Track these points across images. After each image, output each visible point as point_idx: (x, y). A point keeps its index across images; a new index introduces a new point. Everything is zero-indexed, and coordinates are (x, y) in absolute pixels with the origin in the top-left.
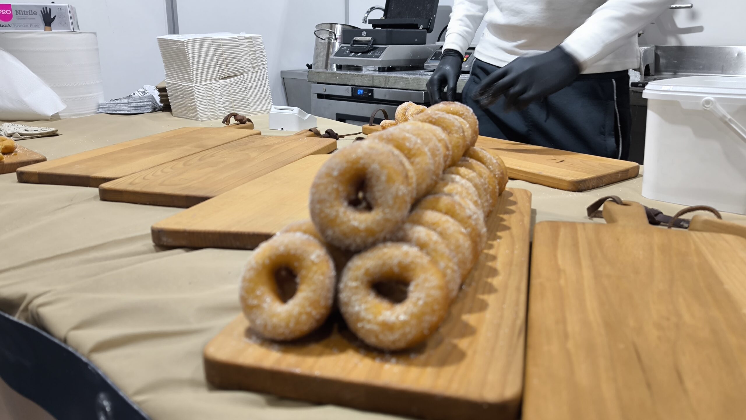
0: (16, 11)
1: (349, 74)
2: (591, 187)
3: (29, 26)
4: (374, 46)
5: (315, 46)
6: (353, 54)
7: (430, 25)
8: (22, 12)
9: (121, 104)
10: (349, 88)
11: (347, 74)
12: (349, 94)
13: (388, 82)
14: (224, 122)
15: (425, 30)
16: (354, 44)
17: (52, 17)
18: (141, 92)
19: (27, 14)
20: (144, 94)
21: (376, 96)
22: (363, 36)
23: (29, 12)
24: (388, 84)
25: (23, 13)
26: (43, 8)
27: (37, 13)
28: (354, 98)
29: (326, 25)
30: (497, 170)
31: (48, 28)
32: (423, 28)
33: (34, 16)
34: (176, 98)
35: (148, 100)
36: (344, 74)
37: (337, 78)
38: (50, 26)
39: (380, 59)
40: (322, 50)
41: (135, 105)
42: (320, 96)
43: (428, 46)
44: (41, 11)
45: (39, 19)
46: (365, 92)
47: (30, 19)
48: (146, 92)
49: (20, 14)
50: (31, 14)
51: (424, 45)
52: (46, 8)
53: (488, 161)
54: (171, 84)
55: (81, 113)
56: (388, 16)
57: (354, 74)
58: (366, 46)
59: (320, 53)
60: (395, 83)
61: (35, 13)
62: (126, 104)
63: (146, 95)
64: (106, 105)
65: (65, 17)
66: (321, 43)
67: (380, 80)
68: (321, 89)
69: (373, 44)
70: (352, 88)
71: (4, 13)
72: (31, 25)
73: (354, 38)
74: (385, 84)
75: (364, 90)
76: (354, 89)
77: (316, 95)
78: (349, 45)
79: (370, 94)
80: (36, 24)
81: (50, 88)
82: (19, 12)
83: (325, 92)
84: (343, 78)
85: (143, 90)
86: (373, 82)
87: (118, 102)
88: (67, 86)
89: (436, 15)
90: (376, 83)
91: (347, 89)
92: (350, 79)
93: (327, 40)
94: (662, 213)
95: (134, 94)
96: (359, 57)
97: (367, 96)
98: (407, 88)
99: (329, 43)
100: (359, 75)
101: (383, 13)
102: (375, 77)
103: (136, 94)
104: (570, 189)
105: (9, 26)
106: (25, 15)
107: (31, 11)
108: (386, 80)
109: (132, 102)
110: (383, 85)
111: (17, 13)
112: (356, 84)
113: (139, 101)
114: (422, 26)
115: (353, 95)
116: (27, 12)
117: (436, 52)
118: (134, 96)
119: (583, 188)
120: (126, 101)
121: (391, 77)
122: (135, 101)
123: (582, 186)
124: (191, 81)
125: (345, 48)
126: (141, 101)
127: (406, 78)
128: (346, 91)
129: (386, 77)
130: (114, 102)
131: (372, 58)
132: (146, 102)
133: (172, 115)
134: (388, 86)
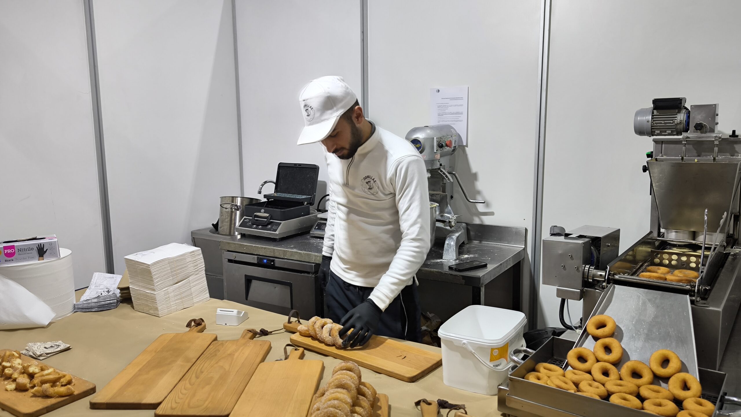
0: (18, 249)
1: (254, 246)
2: (419, 378)
3: (27, 258)
4: (271, 220)
5: (220, 213)
6: (255, 226)
7: (312, 201)
8: (22, 249)
9: (93, 304)
10: (255, 257)
11: (253, 246)
12: (256, 262)
13: (286, 254)
14: (187, 326)
15: (309, 205)
16: (255, 217)
17: (45, 250)
18: (106, 291)
19: (26, 251)
20: (109, 293)
21: (277, 265)
22: (261, 213)
23: (28, 249)
24: (286, 256)
25: (24, 250)
26: (39, 245)
27: (33, 249)
28: (259, 264)
29: (229, 198)
30: (371, 398)
31: (41, 258)
32: (307, 204)
33: (31, 251)
34: (139, 299)
35: (113, 299)
36: (250, 246)
37: (245, 248)
38: (43, 257)
39: (277, 232)
40: (227, 217)
41: (103, 303)
42: (230, 261)
43: (311, 216)
44: (37, 247)
45: (35, 253)
46: (268, 262)
47: (28, 253)
48: (109, 290)
49: (21, 251)
50: (29, 250)
51: (308, 216)
52: (41, 244)
53: (367, 393)
54: (135, 289)
55: (63, 315)
56: (278, 189)
57: (258, 247)
58: (266, 220)
59: (226, 219)
60: (291, 255)
61: (32, 249)
62: (96, 303)
63: (110, 294)
64: (80, 305)
65: (54, 249)
66: (226, 211)
67: (279, 253)
68: (233, 256)
69: (270, 219)
70: (258, 258)
71: (9, 251)
72: (28, 257)
73: (255, 214)
74: (284, 256)
75: (268, 260)
76: (259, 258)
77: (227, 260)
78: (251, 218)
79: (272, 263)
80: (32, 257)
81: (43, 301)
82: (20, 250)
83: (235, 258)
84: (249, 249)
85: (107, 290)
86: (274, 254)
87: (90, 302)
88: (54, 297)
89: (316, 193)
90: (277, 255)
91: (254, 258)
92: (255, 250)
93: (230, 210)
94: (448, 402)
95: (101, 294)
96: (260, 229)
97: (270, 264)
98: (301, 260)
99: (232, 212)
100: (262, 247)
101: (274, 185)
102: (275, 250)
103: (102, 294)
104: (408, 381)
105: (12, 260)
106: (25, 251)
107: (30, 248)
108: (284, 253)
109: (101, 301)
110: (282, 257)
111: (19, 251)
112: (261, 254)
113: (106, 300)
114: (306, 202)
115: (258, 262)
116: (26, 249)
117: (318, 222)
118: (101, 295)
119: (415, 380)
120: (96, 300)
121: (288, 251)
122: (103, 300)
123: (414, 379)
124: (154, 290)
125: (247, 220)
126: (108, 300)
127: (300, 253)
128: (253, 259)
129: (284, 251)
130: (86, 302)
131: (271, 231)
132: (111, 300)
133: (134, 309)
134: (286, 258)
